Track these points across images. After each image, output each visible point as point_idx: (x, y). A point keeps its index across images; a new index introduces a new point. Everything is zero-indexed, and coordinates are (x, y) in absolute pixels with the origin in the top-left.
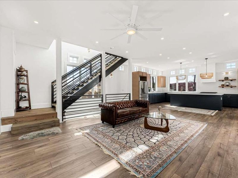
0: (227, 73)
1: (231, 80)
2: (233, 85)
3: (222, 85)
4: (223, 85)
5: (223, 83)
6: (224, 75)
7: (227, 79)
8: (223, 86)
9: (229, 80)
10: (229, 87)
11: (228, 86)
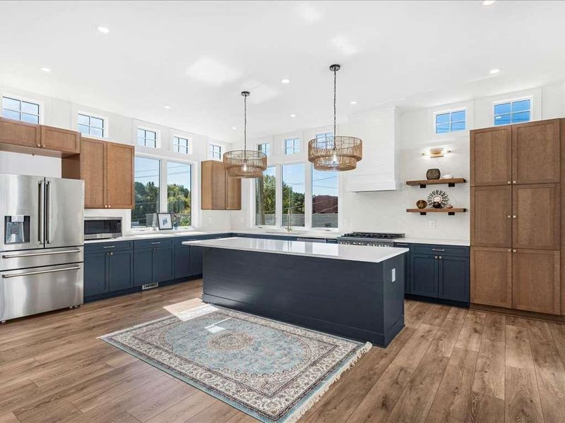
0: (437, 153)
1: (451, 185)
2: (455, 206)
3: (418, 203)
4: (424, 202)
5: (424, 195)
6: (428, 161)
7: (434, 176)
8: (422, 208)
9: (444, 182)
10: (444, 211)
11: (438, 206)
